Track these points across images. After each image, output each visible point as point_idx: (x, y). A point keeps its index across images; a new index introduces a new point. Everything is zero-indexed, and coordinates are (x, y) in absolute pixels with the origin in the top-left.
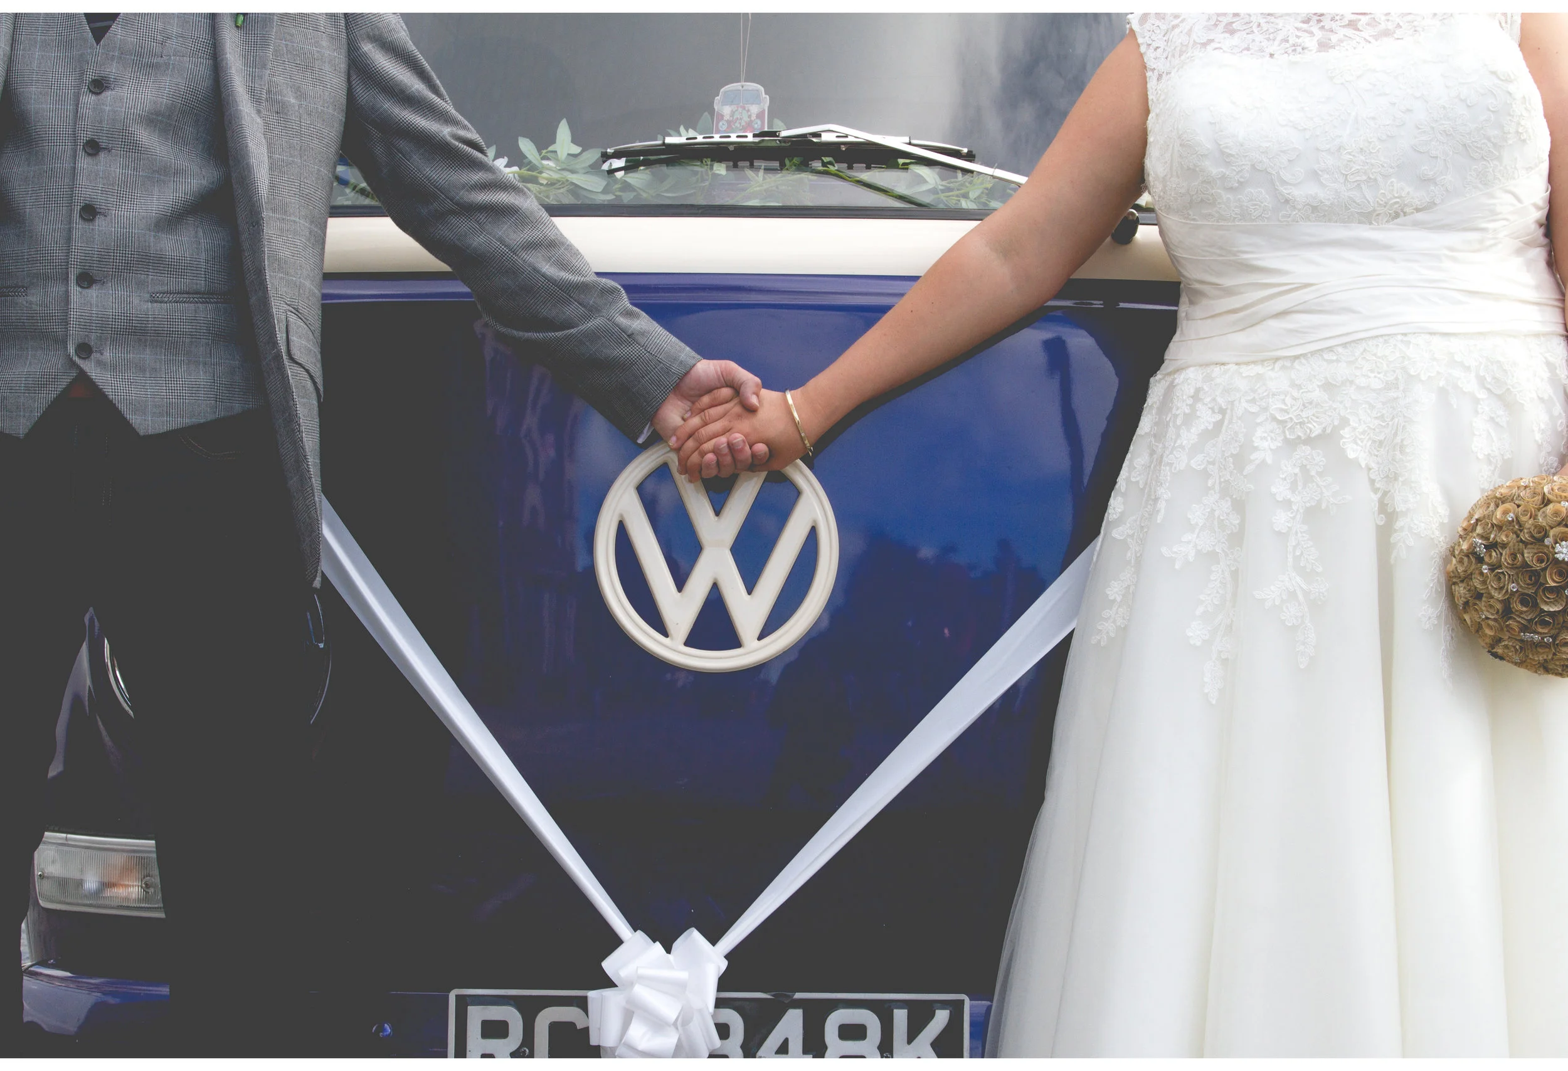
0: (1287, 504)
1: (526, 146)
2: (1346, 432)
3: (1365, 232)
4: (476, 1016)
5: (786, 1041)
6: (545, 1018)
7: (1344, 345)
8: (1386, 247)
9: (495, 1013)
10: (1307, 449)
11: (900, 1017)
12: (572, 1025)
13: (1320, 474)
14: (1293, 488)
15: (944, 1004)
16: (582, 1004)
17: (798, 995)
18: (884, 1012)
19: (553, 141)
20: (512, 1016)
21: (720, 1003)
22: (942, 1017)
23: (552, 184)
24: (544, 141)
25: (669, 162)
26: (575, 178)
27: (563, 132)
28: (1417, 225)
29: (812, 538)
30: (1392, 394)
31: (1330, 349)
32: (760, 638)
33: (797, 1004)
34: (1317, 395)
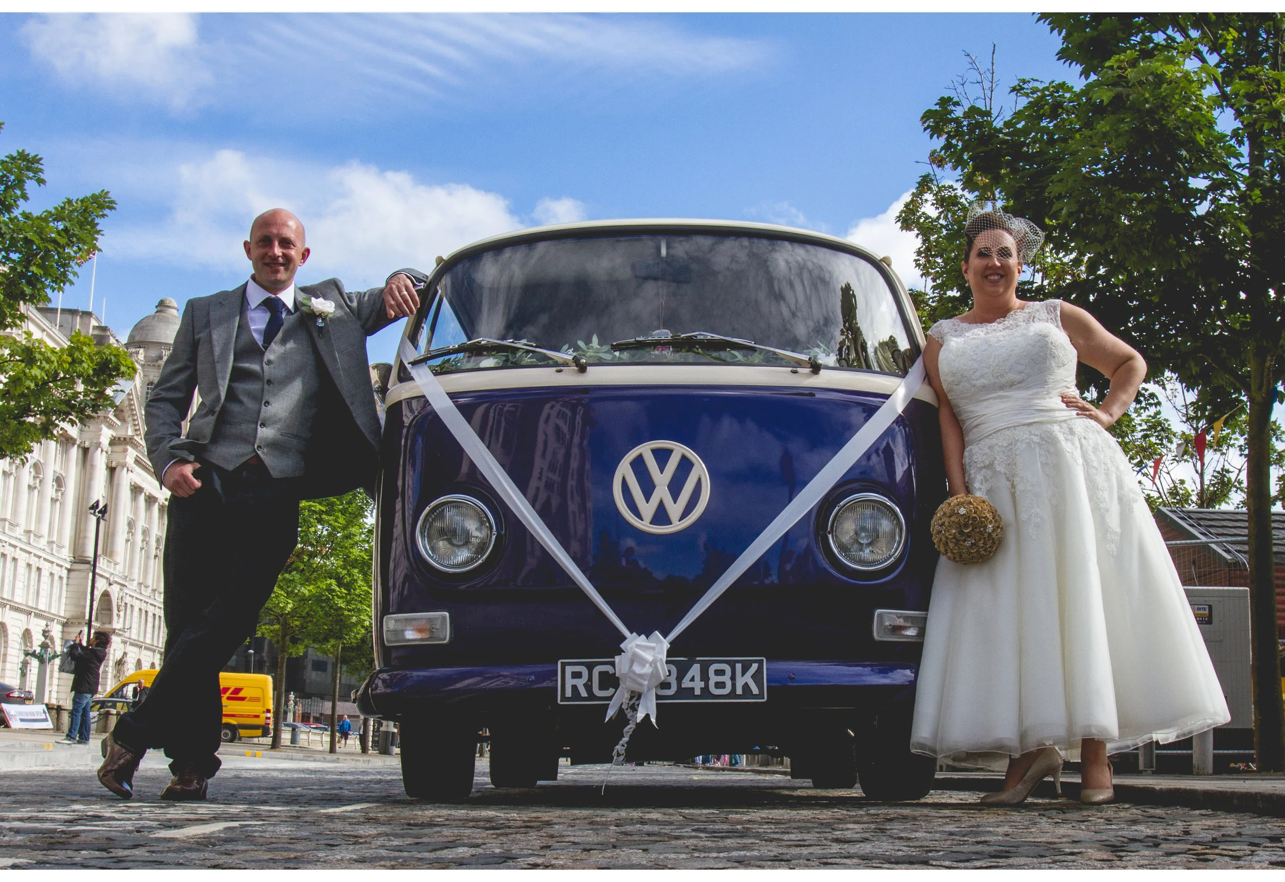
0: (980, 489)
1: (581, 344)
2: (996, 462)
3: (1001, 393)
4: (569, 670)
5: (693, 676)
6: (597, 670)
7: (995, 433)
8: (1009, 397)
9: (577, 669)
10: (985, 470)
11: (739, 667)
12: (607, 672)
13: (991, 478)
14: (982, 484)
15: (755, 661)
16: (613, 664)
17: (698, 659)
18: (732, 665)
19: (591, 343)
20: (584, 670)
21: (667, 662)
22: (755, 666)
23: (591, 357)
24: (588, 341)
25: (636, 348)
26: (600, 355)
27: (595, 339)
28: (1019, 389)
29: (699, 482)
30: (1011, 447)
31: (990, 435)
32: (680, 521)
33: (698, 662)
34: (987, 451)
